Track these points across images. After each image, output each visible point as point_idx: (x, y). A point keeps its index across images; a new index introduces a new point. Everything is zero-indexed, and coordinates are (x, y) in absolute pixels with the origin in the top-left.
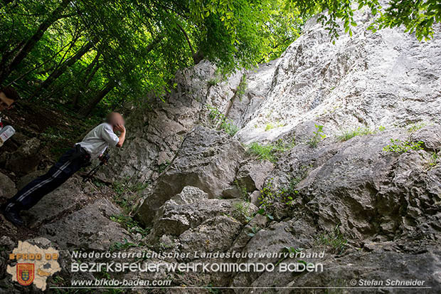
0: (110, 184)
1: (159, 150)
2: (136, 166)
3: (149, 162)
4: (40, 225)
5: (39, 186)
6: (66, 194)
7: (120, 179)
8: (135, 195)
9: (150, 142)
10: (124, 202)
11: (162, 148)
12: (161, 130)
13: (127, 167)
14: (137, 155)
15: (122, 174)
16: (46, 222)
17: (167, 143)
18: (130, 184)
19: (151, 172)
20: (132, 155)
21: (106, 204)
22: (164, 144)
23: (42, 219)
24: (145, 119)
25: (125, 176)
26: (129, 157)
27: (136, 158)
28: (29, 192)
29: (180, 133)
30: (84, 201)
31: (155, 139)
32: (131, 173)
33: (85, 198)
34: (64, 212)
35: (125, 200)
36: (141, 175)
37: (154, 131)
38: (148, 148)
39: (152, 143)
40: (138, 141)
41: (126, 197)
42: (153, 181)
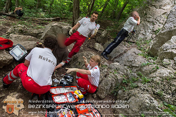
0: (135, 42)
1: (154, 24)
2: (144, 34)
3: (150, 31)
4: (114, 59)
5: (112, 46)
6: (120, 48)
7: (138, 40)
8: (146, 45)
9: (149, 22)
10: (142, 49)
11: (155, 23)
12: (153, 15)
13: (140, 35)
14: (144, 29)
15: (139, 38)
16: (115, 58)
17: (157, 20)
18: (143, 42)
19: (151, 35)
20: (142, 29)
21: (135, 50)
22: (156, 21)
23: (114, 57)
24: (145, 12)
25: (140, 38)
26: (141, 30)
27: (144, 30)
28: (109, 48)
29: (164, 14)
30: (126, 49)
31: (151, 20)
32: (142, 37)
33: (127, 48)
34: (121, 54)
35: (142, 48)
36: (147, 37)
37: (150, 16)
38: (148, 25)
39: (150, 22)
40: (143, 23)
41: (142, 46)
42: (153, 38)
